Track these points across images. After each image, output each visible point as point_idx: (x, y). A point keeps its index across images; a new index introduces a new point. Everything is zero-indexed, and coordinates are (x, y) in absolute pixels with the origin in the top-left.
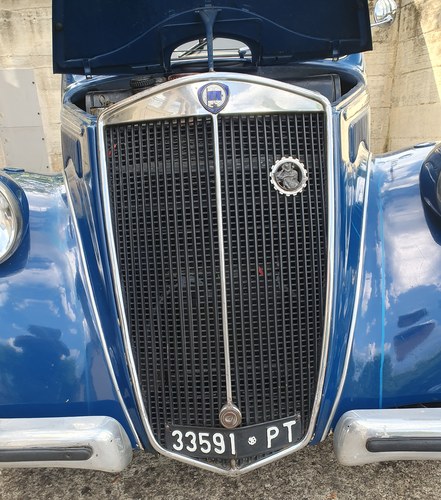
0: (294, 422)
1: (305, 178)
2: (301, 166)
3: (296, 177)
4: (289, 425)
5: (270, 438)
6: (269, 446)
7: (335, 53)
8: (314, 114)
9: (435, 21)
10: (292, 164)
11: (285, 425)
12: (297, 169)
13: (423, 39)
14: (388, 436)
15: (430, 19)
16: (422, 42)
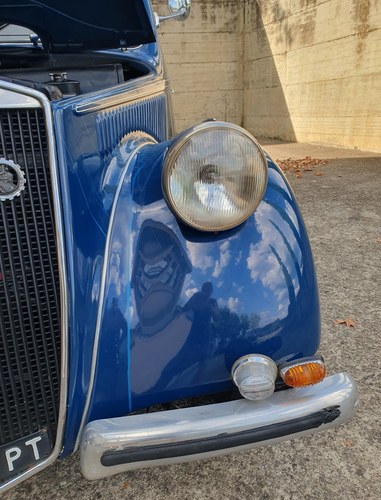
0: (39, 438)
1: (22, 181)
2: (17, 168)
3: (11, 179)
4: (33, 442)
5: (10, 461)
6: (11, 468)
7: (122, 43)
8: (31, 110)
9: (273, 15)
10: (6, 165)
11: (27, 443)
12: (12, 170)
13: (264, 31)
14: (122, 449)
15: (269, 12)
16: (263, 34)
